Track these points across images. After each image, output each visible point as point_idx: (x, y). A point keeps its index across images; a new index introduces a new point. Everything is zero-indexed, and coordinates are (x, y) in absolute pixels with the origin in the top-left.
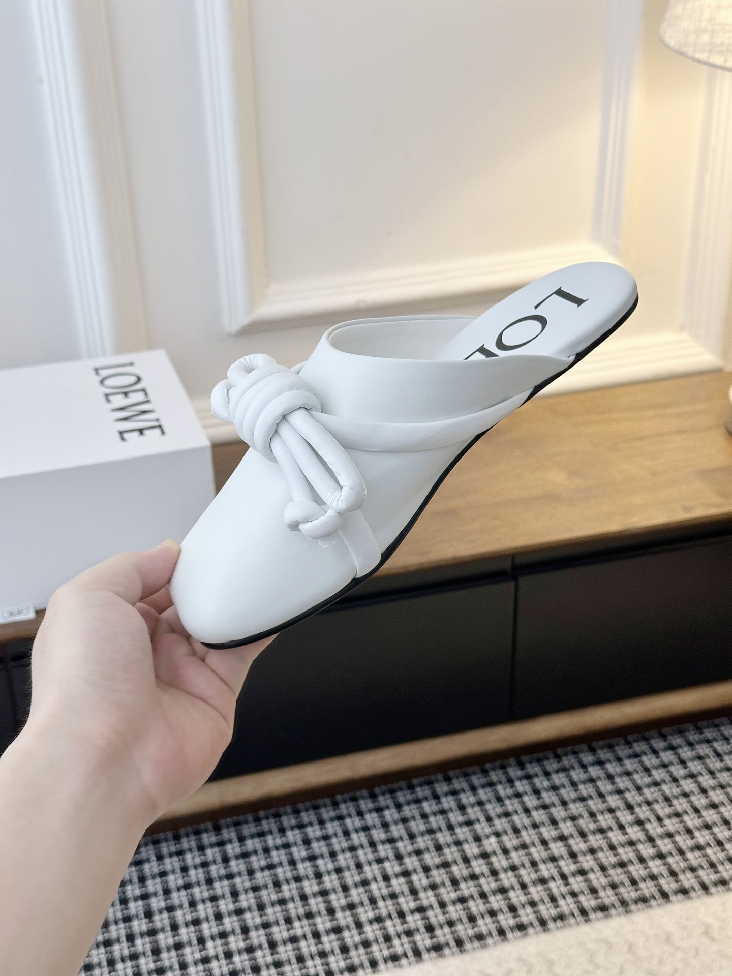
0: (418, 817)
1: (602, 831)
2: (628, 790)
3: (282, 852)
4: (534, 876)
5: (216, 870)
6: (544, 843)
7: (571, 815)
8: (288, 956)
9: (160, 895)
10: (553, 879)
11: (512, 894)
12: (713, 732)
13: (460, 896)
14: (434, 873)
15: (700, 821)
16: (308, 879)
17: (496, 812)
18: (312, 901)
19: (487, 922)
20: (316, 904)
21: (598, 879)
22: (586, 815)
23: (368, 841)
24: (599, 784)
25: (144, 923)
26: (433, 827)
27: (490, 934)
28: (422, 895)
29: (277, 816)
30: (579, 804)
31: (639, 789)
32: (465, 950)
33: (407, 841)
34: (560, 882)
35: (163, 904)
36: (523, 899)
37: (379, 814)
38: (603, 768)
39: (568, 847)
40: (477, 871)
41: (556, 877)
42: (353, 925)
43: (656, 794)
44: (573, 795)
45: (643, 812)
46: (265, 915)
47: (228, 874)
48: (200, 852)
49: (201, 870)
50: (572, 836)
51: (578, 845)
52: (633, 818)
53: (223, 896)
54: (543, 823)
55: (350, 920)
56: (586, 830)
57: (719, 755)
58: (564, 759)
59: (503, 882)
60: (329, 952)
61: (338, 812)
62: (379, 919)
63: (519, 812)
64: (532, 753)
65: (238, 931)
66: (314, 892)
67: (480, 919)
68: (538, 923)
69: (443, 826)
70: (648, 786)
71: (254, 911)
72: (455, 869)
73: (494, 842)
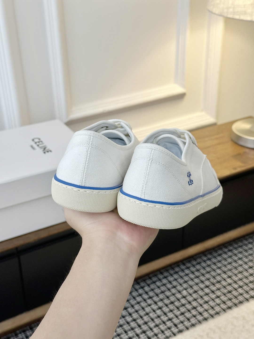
0: (156, 288)
1: (219, 282)
2: (222, 267)
4: (203, 301)
6: (202, 289)
7: (207, 279)
10: (209, 301)
11: (198, 309)
12: (241, 243)
13: (181, 312)
14: (170, 306)
15: (248, 273)
16: (127, 316)
17: (182, 282)
18: (131, 324)
19: (194, 319)
20: (133, 324)
22: (212, 278)
23: (143, 299)
24: (212, 266)
26: (163, 290)
27: (196, 323)
28: (168, 314)
30: (208, 274)
31: (225, 266)
33: (156, 297)
34: (212, 301)
36: (202, 309)
37: (143, 289)
38: (211, 261)
39: (210, 289)
40: (183, 303)
42: (149, 329)
43: (231, 267)
44: (205, 272)
45: (230, 273)
50: (210, 285)
51: (213, 288)
52: (227, 276)
54: (199, 283)
55: (147, 327)
56: (214, 282)
57: (246, 251)
59: (193, 305)
62: (157, 326)
63: (189, 280)
66: (131, 320)
67: (191, 319)
68: (211, 316)
69: (166, 289)
70: (228, 264)
72: (176, 303)
73: (185, 292)
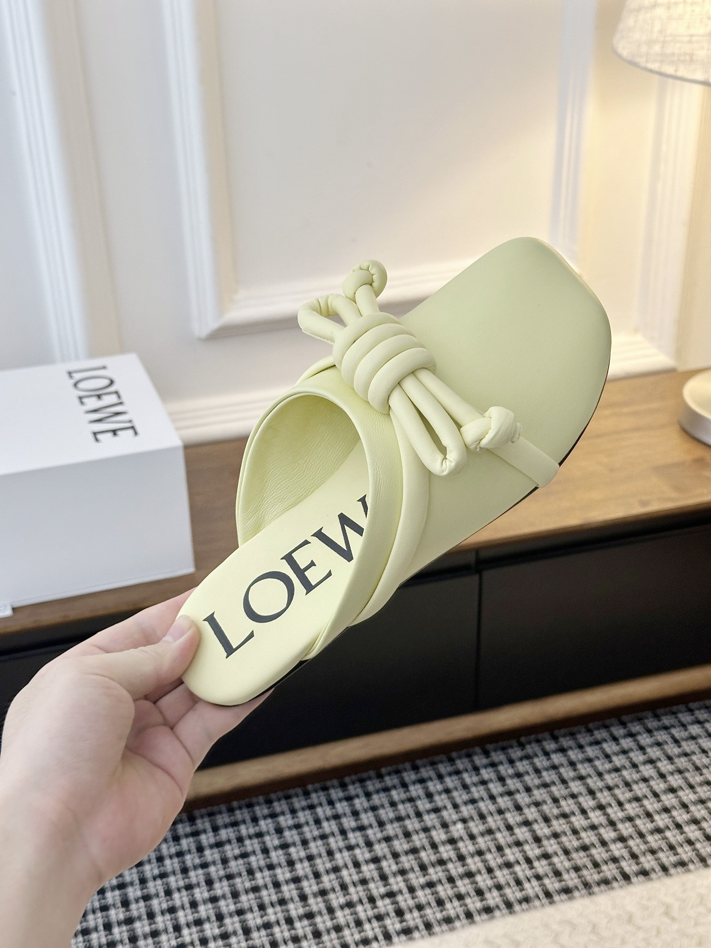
0: (387, 805)
1: (565, 816)
2: (590, 776)
3: (255, 841)
4: (500, 861)
5: (190, 860)
6: (509, 828)
7: (535, 801)
8: (262, 941)
9: (136, 885)
10: (518, 863)
11: (478, 878)
12: (671, 719)
13: (429, 881)
14: (403, 859)
15: (659, 805)
16: (281, 866)
17: (463, 799)
18: (285, 888)
19: (455, 906)
20: (289, 891)
21: (562, 862)
22: (549, 801)
23: (339, 828)
24: (562, 770)
25: (121, 912)
26: (401, 814)
27: (458, 917)
28: (392, 880)
29: (250, 806)
30: (543, 790)
31: (600, 775)
32: (434, 933)
33: (377, 829)
34: (525, 866)
35: (139, 893)
36: (490, 883)
37: (349, 802)
38: (566, 756)
39: (533, 831)
40: (445, 856)
41: (521, 860)
42: (325, 911)
43: (616, 780)
44: (537, 781)
45: (604, 797)
46: (239, 902)
47: (203, 862)
48: (176, 843)
49: (176, 860)
50: (536, 821)
51: (542, 829)
52: (595, 804)
53: (198, 885)
54: (508, 809)
55: (322, 906)
56: (550, 815)
57: (676, 741)
58: (528, 747)
59: (470, 867)
60: (302, 937)
61: (309, 801)
62: (350, 905)
63: (485, 799)
64: (497, 742)
65: (213, 918)
66: (287, 879)
67: (448, 902)
68: (504, 906)
69: (412, 813)
70: (609, 772)
71: (228, 898)
72: (423, 854)
73: (461, 829)
